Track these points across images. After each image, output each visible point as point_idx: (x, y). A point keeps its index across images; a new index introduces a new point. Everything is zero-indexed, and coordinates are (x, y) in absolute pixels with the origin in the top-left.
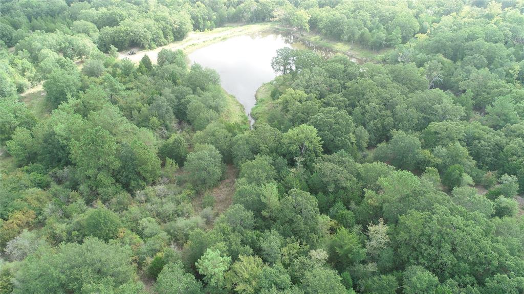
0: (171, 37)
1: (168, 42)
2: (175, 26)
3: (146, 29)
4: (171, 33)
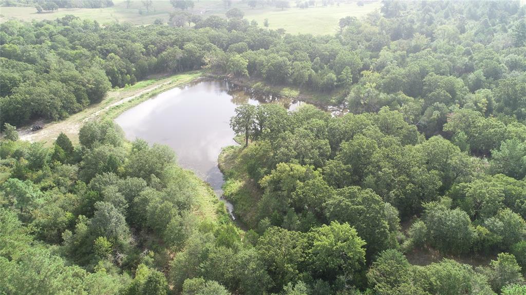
0: (86, 101)
1: (84, 107)
2: (90, 86)
3: (52, 95)
4: (85, 95)
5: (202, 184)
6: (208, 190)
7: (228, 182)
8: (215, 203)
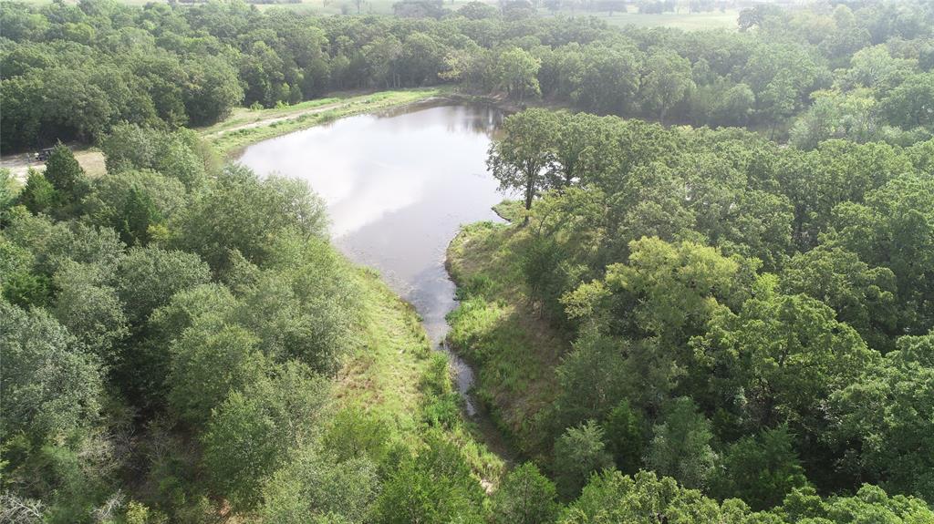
0: (181, 116)
3: (94, 87)
4: (180, 106)
5: (395, 303)
6: (407, 320)
7: (468, 304)
8: (420, 357)
